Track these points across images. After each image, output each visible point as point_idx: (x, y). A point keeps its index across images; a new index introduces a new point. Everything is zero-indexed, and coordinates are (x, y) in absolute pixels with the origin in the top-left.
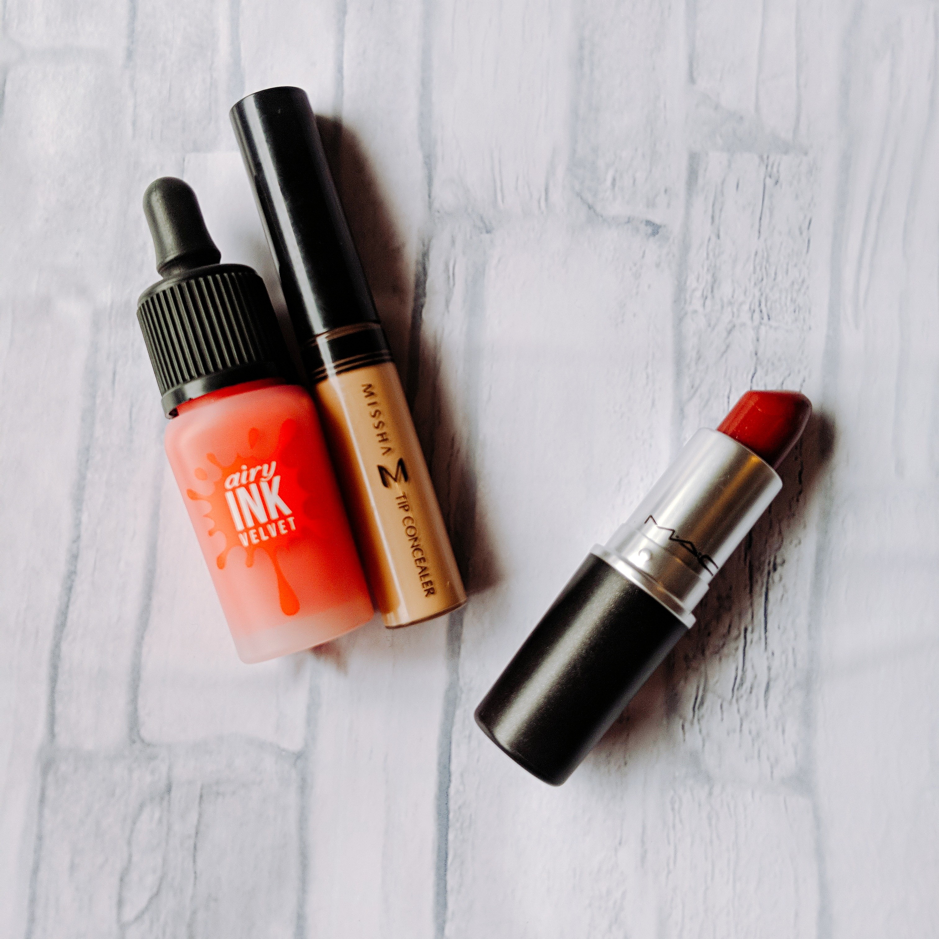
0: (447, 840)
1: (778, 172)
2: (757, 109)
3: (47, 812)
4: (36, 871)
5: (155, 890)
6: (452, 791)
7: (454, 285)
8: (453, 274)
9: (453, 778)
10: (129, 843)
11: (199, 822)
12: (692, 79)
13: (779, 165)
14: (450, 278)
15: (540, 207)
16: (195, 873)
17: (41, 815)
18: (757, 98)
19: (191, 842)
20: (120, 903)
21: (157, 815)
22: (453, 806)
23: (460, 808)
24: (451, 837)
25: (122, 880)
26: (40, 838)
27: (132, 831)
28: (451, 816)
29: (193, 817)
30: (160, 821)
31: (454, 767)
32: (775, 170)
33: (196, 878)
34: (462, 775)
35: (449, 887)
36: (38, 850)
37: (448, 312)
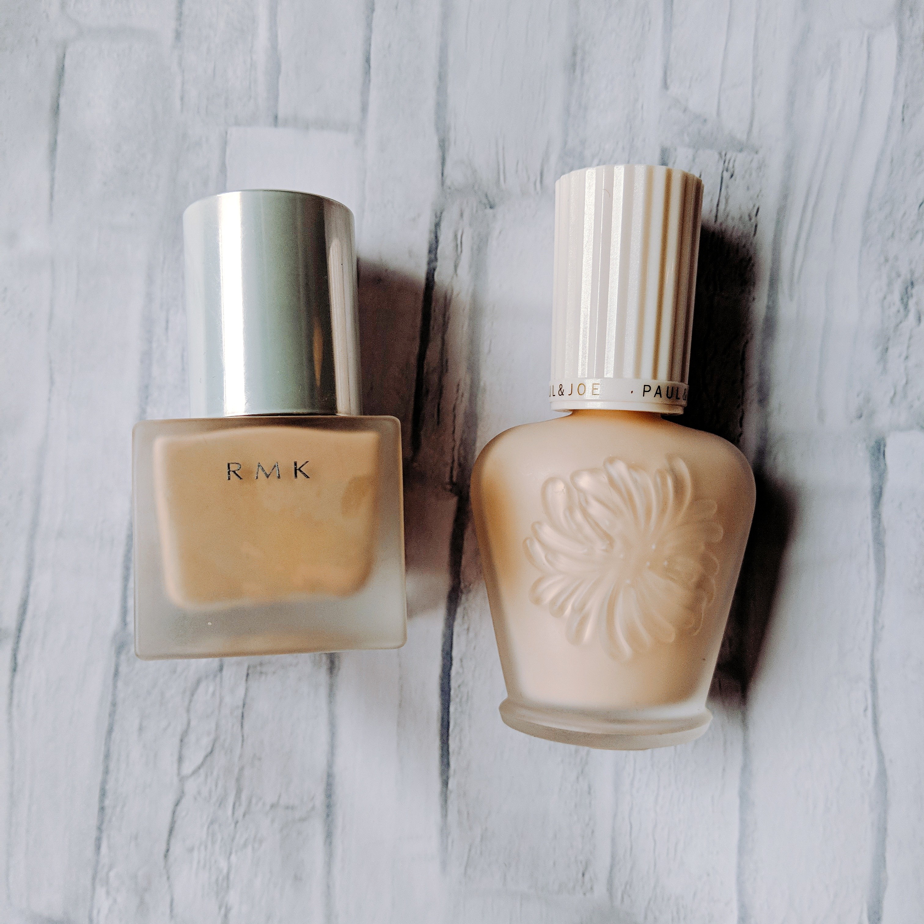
0: (448, 712)
1: (733, 167)
2: (718, 114)
3: (120, 684)
4: (110, 731)
5: (209, 749)
6: (453, 672)
7: (461, 252)
8: (461, 243)
9: (454, 662)
10: (188, 711)
11: (246, 695)
12: (665, 85)
13: (735, 161)
14: (458, 246)
15: (535, 189)
16: (243, 736)
17: (115, 686)
18: (719, 102)
19: (239, 712)
20: (180, 759)
21: (211, 689)
22: (454, 684)
23: (459, 686)
24: (452, 709)
25: (182, 741)
26: (114, 704)
27: (190, 701)
28: (452, 692)
29: (241, 692)
30: (214, 694)
31: (455, 653)
32: (731, 165)
33: (243, 741)
34: (461, 660)
35: (451, 750)
36: (112, 714)
37: (457, 275)
